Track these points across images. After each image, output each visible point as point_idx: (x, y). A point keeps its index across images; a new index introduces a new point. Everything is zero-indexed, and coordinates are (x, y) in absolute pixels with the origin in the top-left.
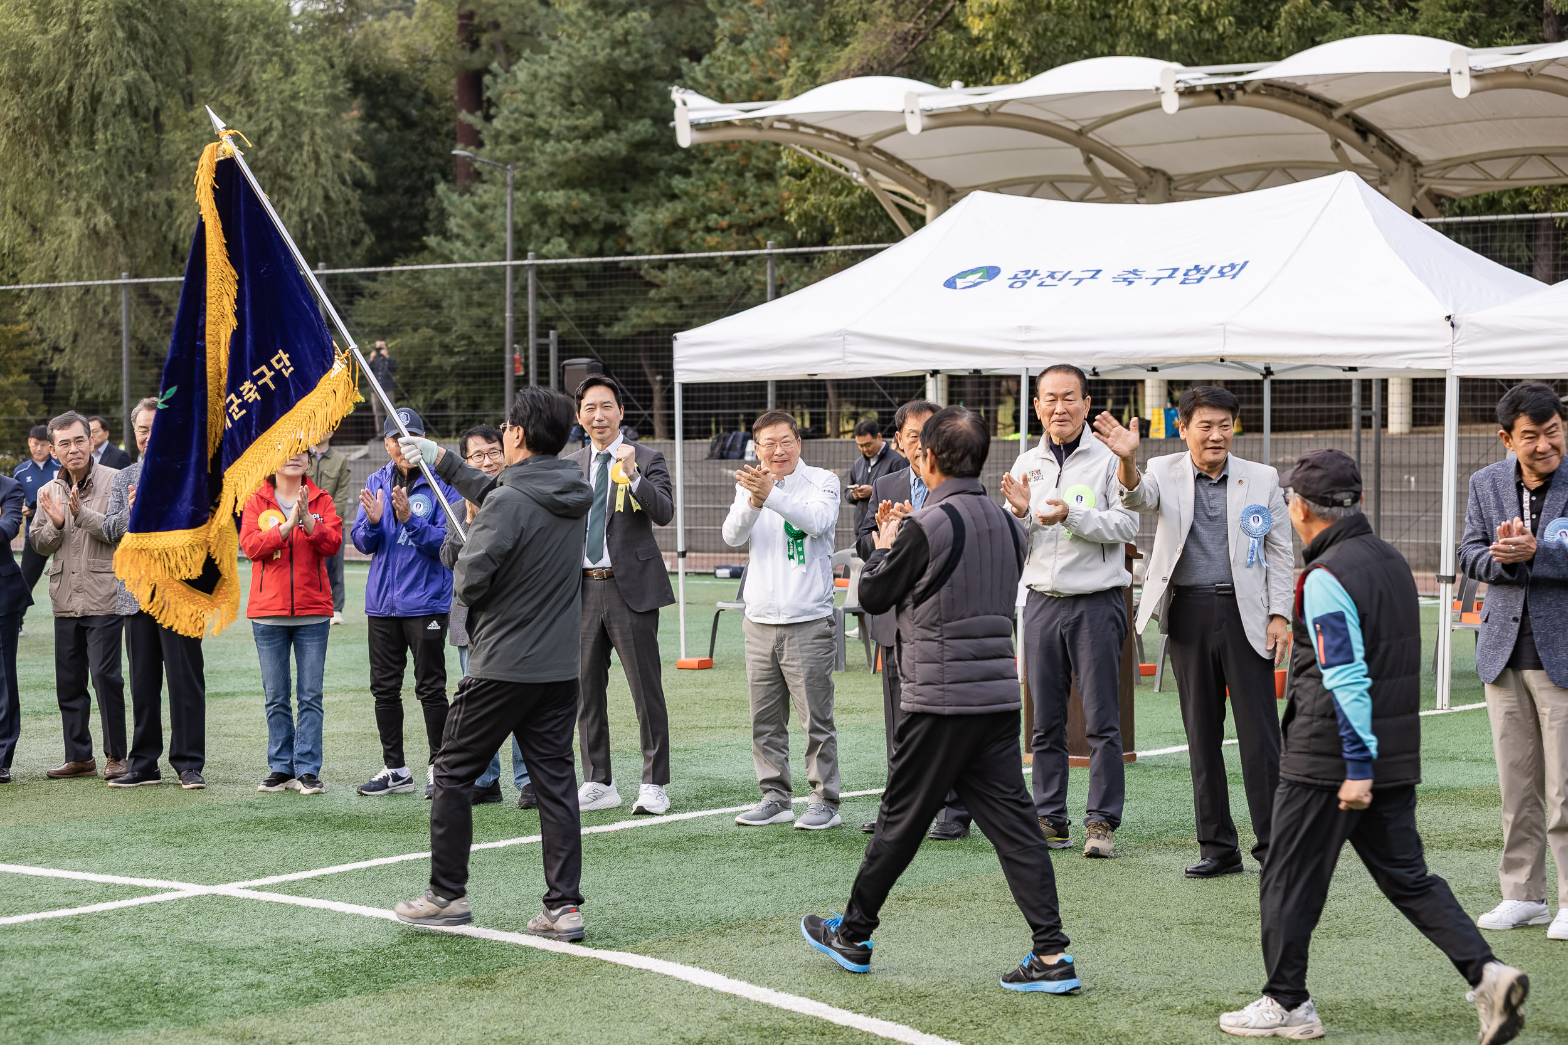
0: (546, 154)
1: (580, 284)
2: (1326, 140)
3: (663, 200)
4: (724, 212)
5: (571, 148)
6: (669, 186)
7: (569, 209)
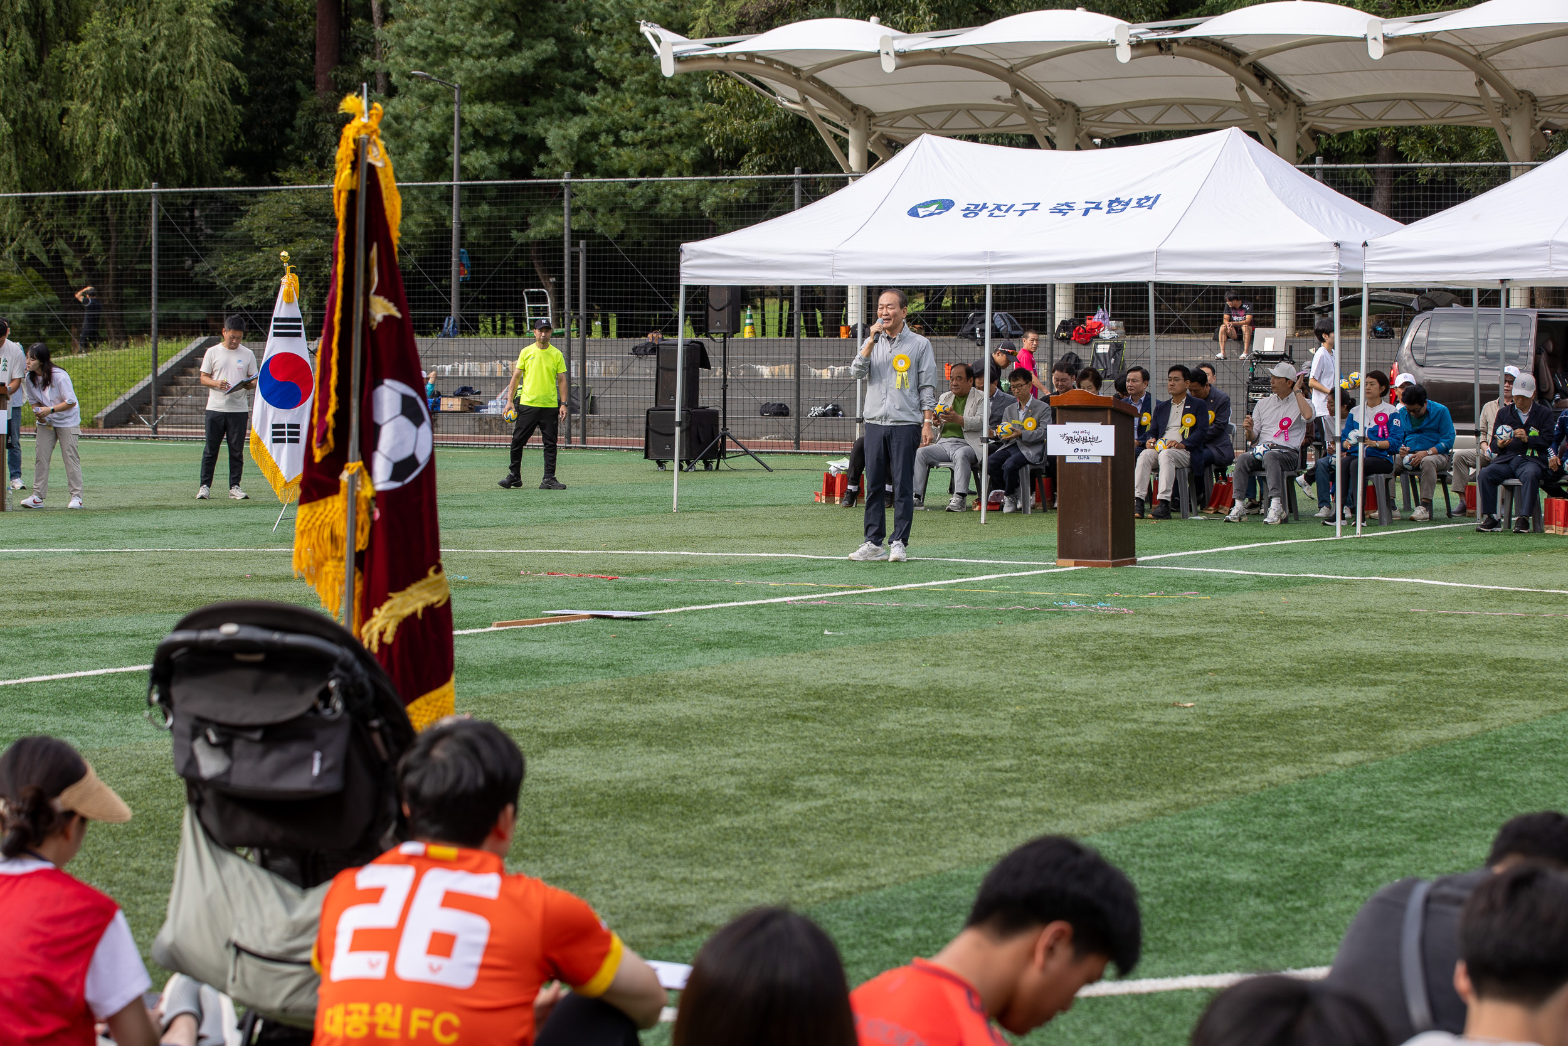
2: (1232, 82)
3: (569, 114)
6: (574, 102)
7: (487, 123)
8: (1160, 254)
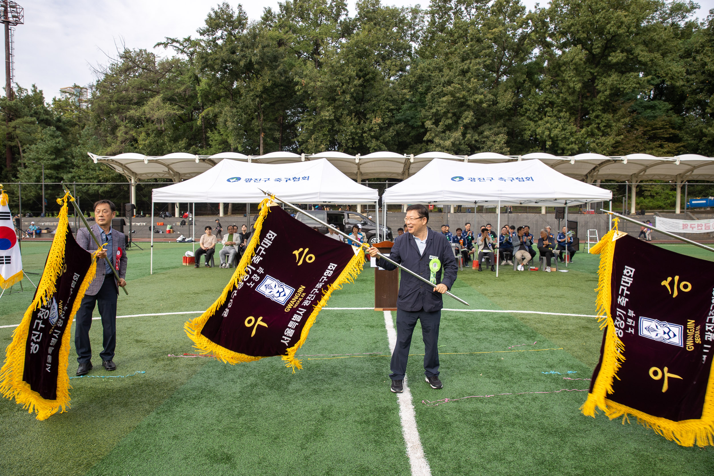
0: (43, 163)
1: (51, 188)
4: (84, 176)
5: (50, 162)
7: (50, 174)
8: (320, 193)
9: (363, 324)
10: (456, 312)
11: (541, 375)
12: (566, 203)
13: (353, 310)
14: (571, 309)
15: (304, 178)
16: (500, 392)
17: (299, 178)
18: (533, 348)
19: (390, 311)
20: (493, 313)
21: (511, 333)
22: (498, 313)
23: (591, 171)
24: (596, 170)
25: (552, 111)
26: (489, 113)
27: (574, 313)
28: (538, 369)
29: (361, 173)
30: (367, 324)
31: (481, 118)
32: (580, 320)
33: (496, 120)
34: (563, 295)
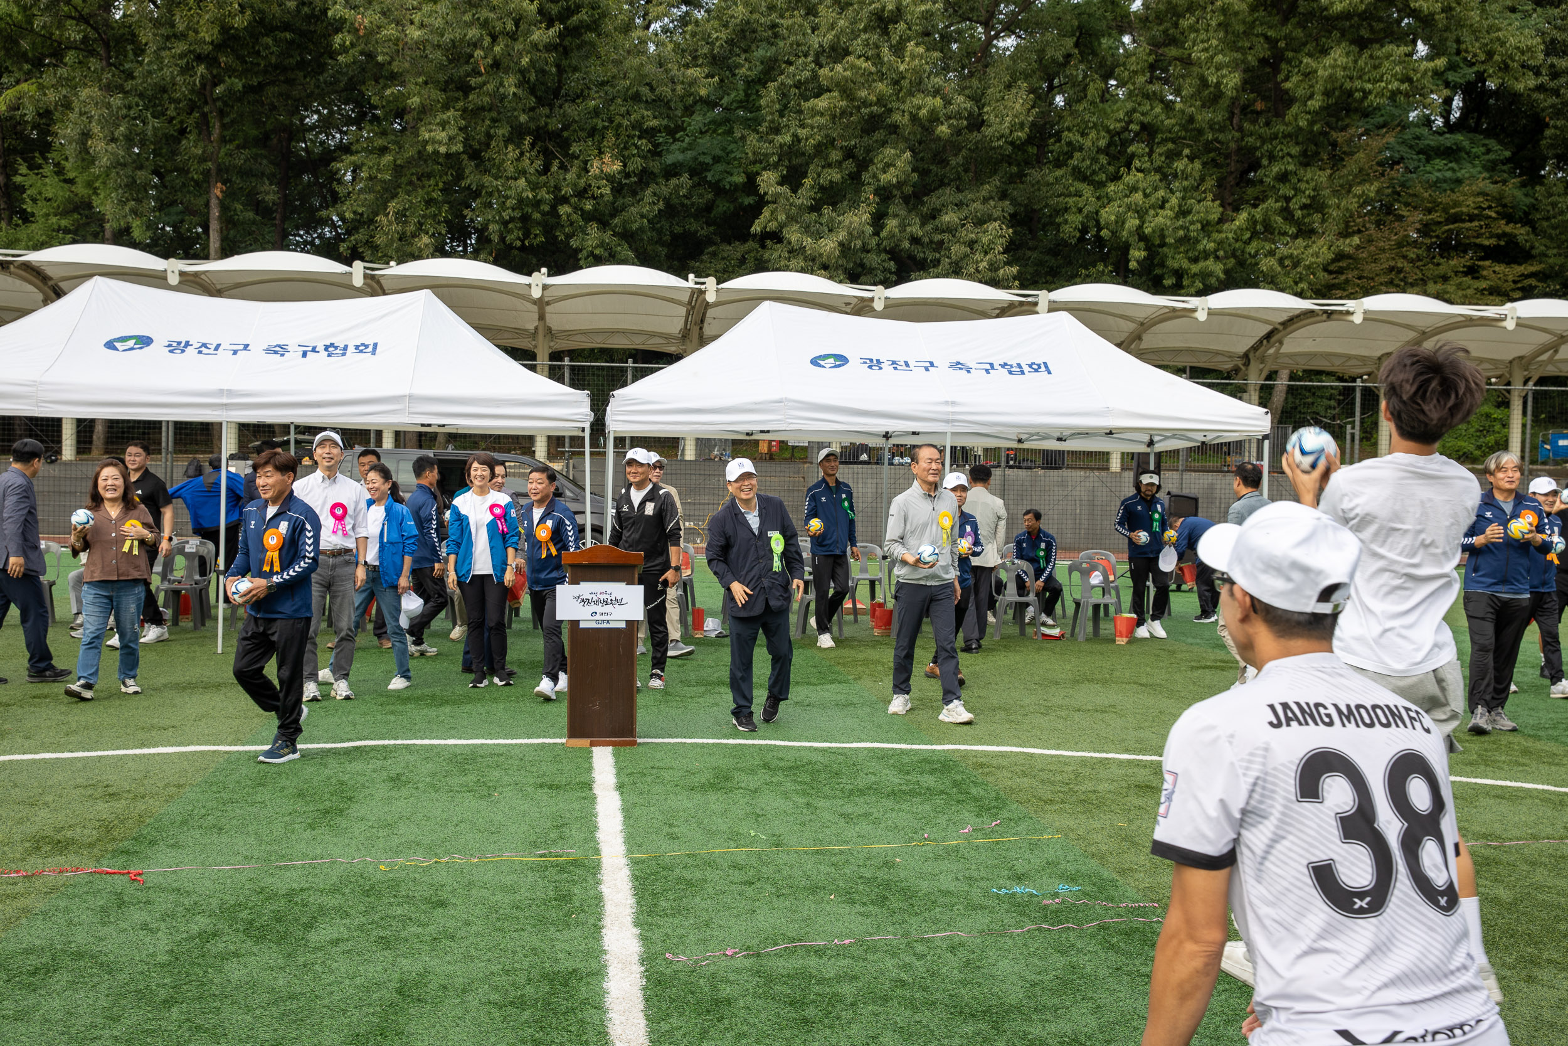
8: (412, 398)
9: (532, 781)
10: (799, 749)
11: (986, 894)
12: (1151, 443)
13: (505, 745)
14: (1120, 742)
15: (360, 348)
16: (870, 934)
17: (346, 348)
18: (986, 836)
19: (610, 748)
20: (902, 752)
21: (939, 801)
22: (916, 752)
23: (1261, 341)
24: (1273, 340)
25: (1150, 154)
26: (956, 155)
27: (1127, 751)
28: (982, 884)
29: (550, 329)
30: (539, 781)
31: (933, 168)
32: (1136, 770)
33: (979, 180)
34: (1114, 707)
